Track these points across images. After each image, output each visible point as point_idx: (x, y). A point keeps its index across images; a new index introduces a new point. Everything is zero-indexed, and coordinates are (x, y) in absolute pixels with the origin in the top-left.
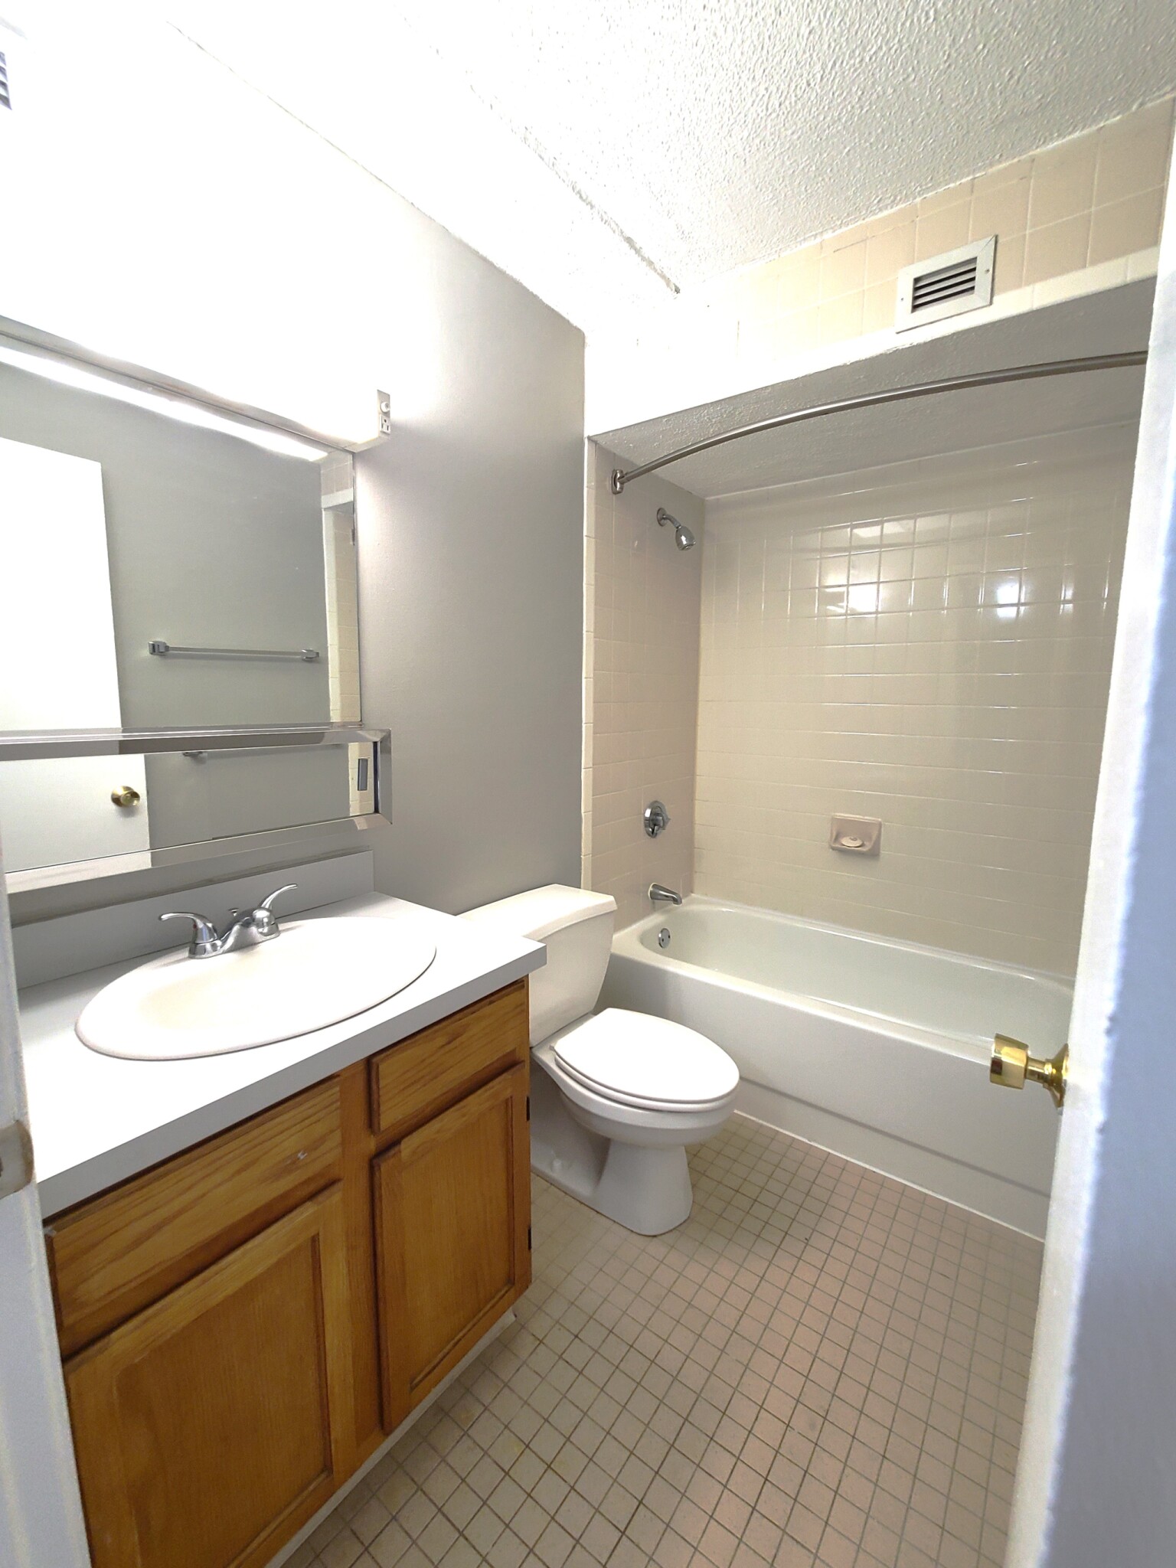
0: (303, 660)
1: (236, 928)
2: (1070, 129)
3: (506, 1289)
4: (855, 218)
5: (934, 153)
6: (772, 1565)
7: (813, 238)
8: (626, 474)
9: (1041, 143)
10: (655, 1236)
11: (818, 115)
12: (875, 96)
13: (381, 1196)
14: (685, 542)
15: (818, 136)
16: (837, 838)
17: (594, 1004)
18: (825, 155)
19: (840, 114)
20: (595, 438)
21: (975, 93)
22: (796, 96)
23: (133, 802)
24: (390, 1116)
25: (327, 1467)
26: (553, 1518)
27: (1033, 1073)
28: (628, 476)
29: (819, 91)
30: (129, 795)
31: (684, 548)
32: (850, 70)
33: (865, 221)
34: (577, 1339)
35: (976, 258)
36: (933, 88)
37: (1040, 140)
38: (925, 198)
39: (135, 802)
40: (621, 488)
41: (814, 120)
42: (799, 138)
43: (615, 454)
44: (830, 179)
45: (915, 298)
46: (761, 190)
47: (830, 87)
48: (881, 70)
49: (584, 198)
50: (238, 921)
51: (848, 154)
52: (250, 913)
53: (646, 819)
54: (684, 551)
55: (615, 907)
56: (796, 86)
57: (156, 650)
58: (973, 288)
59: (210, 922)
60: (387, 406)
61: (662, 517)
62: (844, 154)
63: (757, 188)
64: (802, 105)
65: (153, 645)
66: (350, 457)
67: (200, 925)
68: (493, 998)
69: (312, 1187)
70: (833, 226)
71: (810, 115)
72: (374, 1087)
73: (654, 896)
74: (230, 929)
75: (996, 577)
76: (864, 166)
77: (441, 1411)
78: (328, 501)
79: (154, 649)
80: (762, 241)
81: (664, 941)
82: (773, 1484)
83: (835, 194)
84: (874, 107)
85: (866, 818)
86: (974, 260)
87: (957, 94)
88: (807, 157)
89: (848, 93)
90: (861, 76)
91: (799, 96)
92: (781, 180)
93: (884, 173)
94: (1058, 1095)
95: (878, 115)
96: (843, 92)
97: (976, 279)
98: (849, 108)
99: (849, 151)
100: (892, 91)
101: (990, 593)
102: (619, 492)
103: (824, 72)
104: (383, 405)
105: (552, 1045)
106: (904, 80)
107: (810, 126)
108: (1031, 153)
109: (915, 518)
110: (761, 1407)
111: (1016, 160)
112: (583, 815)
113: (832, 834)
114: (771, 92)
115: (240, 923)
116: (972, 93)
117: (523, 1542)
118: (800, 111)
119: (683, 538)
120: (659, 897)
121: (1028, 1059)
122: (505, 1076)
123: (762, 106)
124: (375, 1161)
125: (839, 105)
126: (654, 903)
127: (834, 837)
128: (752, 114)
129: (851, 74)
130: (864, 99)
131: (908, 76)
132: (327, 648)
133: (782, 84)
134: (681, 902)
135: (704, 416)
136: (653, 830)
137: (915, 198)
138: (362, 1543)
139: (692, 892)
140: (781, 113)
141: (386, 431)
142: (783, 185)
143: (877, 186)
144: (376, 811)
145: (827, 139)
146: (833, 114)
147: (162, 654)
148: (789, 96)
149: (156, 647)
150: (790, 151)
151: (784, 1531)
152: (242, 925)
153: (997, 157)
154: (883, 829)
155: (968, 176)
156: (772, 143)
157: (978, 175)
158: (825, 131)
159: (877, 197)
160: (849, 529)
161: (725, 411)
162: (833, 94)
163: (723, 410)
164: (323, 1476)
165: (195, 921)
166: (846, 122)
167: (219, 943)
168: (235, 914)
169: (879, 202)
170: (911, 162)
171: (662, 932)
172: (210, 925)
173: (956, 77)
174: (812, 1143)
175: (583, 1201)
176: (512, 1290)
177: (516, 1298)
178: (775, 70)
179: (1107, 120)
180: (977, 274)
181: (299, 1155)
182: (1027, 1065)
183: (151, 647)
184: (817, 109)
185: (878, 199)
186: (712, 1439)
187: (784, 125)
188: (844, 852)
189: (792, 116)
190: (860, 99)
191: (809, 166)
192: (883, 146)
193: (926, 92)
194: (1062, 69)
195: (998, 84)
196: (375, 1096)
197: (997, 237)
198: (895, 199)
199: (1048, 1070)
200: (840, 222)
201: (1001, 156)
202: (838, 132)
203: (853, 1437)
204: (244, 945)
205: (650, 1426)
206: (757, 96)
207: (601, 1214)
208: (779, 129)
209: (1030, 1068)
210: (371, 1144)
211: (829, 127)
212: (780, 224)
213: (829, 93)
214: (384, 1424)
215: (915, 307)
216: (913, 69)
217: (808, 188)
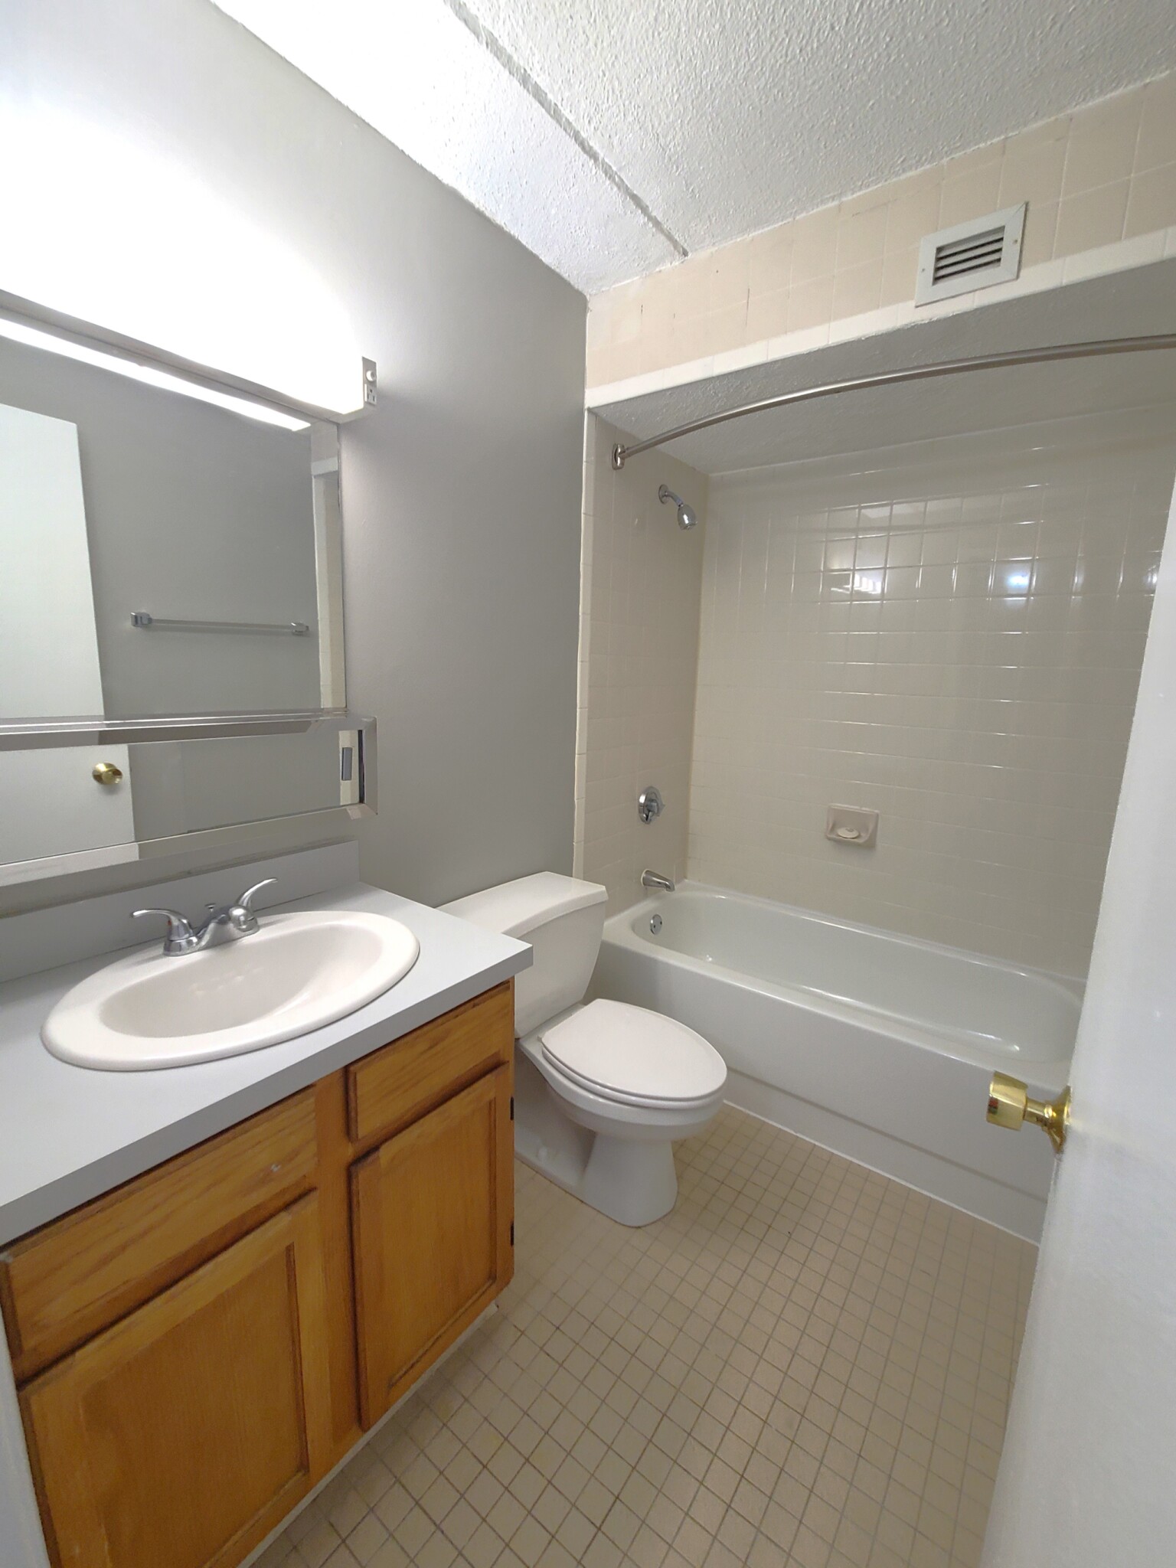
0: (293, 634)
1: (212, 926)
2: (1114, 85)
3: (488, 1284)
4: (877, 179)
5: (965, 108)
6: (745, 1563)
7: (831, 200)
8: (628, 449)
9: (1080, 100)
10: (639, 1227)
11: (841, 63)
12: (904, 43)
13: (358, 1202)
14: (687, 522)
15: (841, 86)
16: (833, 829)
17: (584, 992)
18: (848, 108)
19: (865, 63)
20: (596, 410)
21: (1014, 42)
22: (818, 41)
23: (115, 780)
24: (368, 1124)
25: (303, 1466)
26: (529, 1512)
27: (1032, 1114)
28: (630, 450)
29: (844, 36)
30: (110, 773)
31: (686, 527)
32: (878, 11)
33: (887, 183)
34: (558, 1331)
35: (1004, 227)
36: (967, 35)
37: (1080, 97)
38: (952, 158)
39: (118, 780)
40: (622, 463)
41: (837, 68)
42: (820, 88)
43: (616, 427)
44: (852, 135)
45: (937, 269)
46: (777, 146)
47: (855, 32)
48: (912, 13)
49: (587, 149)
50: (215, 918)
51: (872, 108)
52: (226, 910)
53: (640, 805)
54: (685, 531)
55: (606, 897)
56: (819, 30)
57: (139, 622)
58: (999, 260)
59: (185, 918)
60: (373, 375)
61: (664, 495)
62: (868, 108)
63: (772, 143)
64: (824, 51)
65: (136, 617)
66: (335, 428)
67: (175, 922)
68: (476, 1001)
69: (288, 1197)
70: (852, 187)
71: (832, 62)
72: (352, 1094)
73: (647, 883)
74: (206, 926)
75: (1006, 564)
76: (889, 122)
77: (420, 1403)
78: (318, 468)
79: (137, 620)
80: (776, 202)
81: (655, 927)
82: (749, 1482)
83: (856, 152)
84: (903, 56)
85: (864, 809)
86: (1002, 229)
87: (993, 42)
88: (828, 110)
89: (875, 39)
90: (890, 20)
91: (822, 41)
92: (799, 135)
93: (910, 130)
94: (1058, 1139)
95: (907, 65)
96: (870, 38)
97: (1003, 250)
98: (876, 56)
99: (873, 104)
100: (923, 37)
101: (1000, 581)
102: (619, 468)
103: (850, 13)
104: (369, 374)
105: (540, 1036)
106: (937, 25)
107: (832, 75)
108: (1069, 112)
109: (926, 501)
110: (740, 1403)
111: (1053, 118)
112: (576, 801)
113: (828, 824)
114: (792, 36)
115: (217, 921)
116: (1010, 41)
117: (500, 1536)
118: (822, 57)
119: (685, 517)
120: (652, 883)
121: (1028, 1100)
122: (488, 1077)
123: (781, 52)
124: (353, 1169)
125: (864, 52)
126: (646, 888)
127: (830, 826)
128: (770, 60)
129: (879, 17)
130: (892, 46)
131: (942, 21)
132: (317, 621)
133: (804, 27)
134: (674, 889)
135: (710, 390)
136: (647, 816)
137: (942, 158)
138: (339, 1535)
139: (686, 878)
140: (801, 60)
141: (372, 402)
142: (801, 140)
143: (901, 144)
144: (362, 800)
145: (850, 90)
146: (858, 62)
147: (144, 626)
148: (810, 41)
149: (139, 619)
150: (810, 102)
151: (758, 1530)
152: (217, 923)
153: (1033, 114)
154: (880, 820)
155: (999, 136)
156: (791, 94)
157: (1010, 135)
158: (848, 81)
159: (901, 156)
160: (857, 510)
161: (732, 386)
162: (859, 40)
163: (730, 385)
164: (300, 1474)
165: (168, 917)
166: (871, 71)
167: (194, 939)
168: (212, 910)
169: (902, 162)
170: (939, 118)
171: (653, 918)
172: (185, 921)
173: (993, 24)
174: (798, 1135)
175: (567, 1190)
176: (494, 1287)
177: (498, 1293)
178: (797, 10)
179: (1152, 76)
180: (1004, 245)
181: (273, 1166)
182: (1026, 1106)
183: (134, 618)
184: (841, 57)
185: (902, 159)
186: (689, 1434)
187: (804, 73)
188: (840, 843)
189: (814, 63)
190: (887, 46)
191: (830, 120)
192: (911, 99)
193: (960, 39)
194: (1110, 16)
195: (1038, 33)
196: (352, 1105)
197: (1027, 204)
198: (921, 158)
199: (1049, 1113)
200: (860, 183)
201: (1037, 113)
202: (862, 82)
203: (830, 1435)
204: (221, 942)
205: (628, 1420)
206: (776, 40)
207: (585, 1203)
208: (799, 79)
209: (1029, 1109)
210: (350, 1151)
211: (852, 77)
212: (796, 184)
213: (854, 39)
214: (362, 1421)
215: (936, 279)
216: (947, 12)
217: (828, 143)
